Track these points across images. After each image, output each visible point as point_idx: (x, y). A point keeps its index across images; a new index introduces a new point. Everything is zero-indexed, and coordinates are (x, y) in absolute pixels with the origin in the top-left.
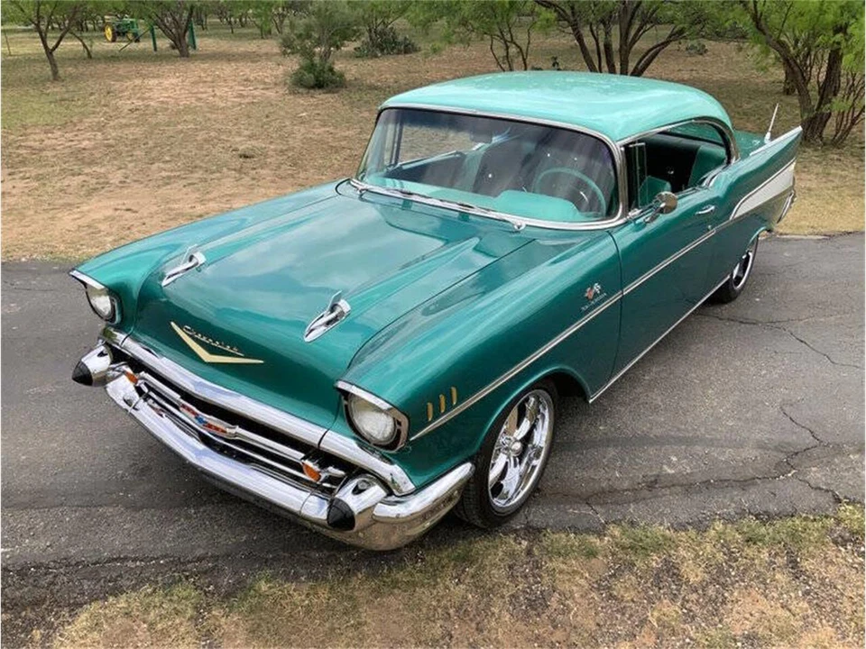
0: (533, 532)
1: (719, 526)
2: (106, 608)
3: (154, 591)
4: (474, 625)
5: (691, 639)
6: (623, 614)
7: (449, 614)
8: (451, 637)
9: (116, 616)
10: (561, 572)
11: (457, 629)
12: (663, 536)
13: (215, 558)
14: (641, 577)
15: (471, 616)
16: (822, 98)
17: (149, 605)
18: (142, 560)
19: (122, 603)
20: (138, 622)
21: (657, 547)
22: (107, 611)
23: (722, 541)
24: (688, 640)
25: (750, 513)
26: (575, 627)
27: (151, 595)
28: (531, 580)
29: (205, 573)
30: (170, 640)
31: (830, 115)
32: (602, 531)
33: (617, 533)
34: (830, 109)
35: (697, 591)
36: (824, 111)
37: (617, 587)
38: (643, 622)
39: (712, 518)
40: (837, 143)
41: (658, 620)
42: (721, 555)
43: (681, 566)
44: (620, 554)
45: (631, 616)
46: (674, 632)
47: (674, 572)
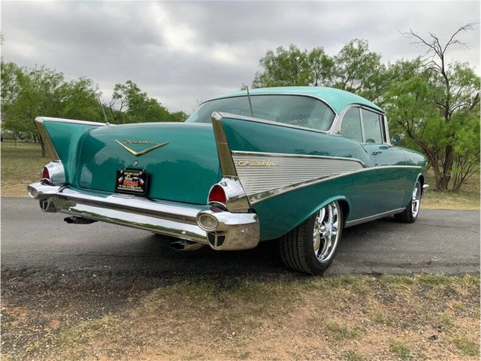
0: (377, 275)
1: (469, 276)
4: (360, 304)
6: (434, 304)
7: (345, 301)
8: (350, 308)
10: (397, 288)
11: (351, 306)
12: (443, 278)
14: (438, 292)
15: (357, 302)
16: (445, 169)
21: (442, 281)
26: (412, 307)
28: (383, 291)
31: (450, 177)
32: (412, 275)
33: (419, 276)
34: (449, 173)
35: (467, 298)
36: (447, 175)
37: (427, 295)
38: (445, 307)
39: (464, 273)
40: (456, 190)
41: (453, 307)
42: (474, 286)
43: (456, 289)
44: (424, 283)
45: (438, 305)
46: (462, 310)
47: (454, 292)
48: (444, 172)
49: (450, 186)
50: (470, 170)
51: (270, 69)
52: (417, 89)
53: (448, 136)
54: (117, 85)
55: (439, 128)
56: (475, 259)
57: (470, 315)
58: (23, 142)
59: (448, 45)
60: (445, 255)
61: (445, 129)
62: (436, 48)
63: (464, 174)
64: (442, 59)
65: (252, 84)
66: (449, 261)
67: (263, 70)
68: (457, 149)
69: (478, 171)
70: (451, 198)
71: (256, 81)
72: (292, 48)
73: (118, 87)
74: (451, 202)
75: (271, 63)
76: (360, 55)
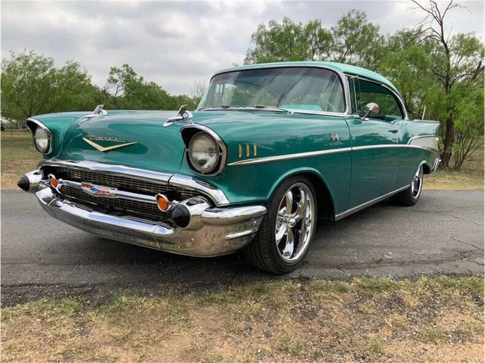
0: (305, 280)
1: (425, 279)
2: (14, 310)
3: (49, 301)
4: (267, 324)
5: (416, 332)
6: (369, 320)
7: (250, 318)
8: (251, 329)
9: (20, 314)
10: (324, 298)
11: (255, 326)
12: (389, 282)
13: (94, 286)
14: (378, 303)
15: (265, 319)
16: (445, 146)
17: (44, 309)
18: (44, 286)
19: (26, 307)
20: (35, 318)
21: (387, 287)
22: (14, 312)
23: (428, 286)
24: (414, 333)
25: (443, 274)
26: (336, 325)
27: (46, 303)
28: (305, 303)
29: (85, 294)
30: (55, 327)
31: (451, 154)
32: (349, 280)
33: (359, 281)
34: (450, 150)
35: (416, 310)
36: (447, 151)
37: (362, 307)
38: (382, 324)
39: (420, 275)
40: (457, 168)
41: (392, 323)
42: (428, 293)
43: (403, 298)
44: (362, 291)
45: (374, 322)
46: (404, 329)
47: (399, 301)
48: (445, 148)
49: (451, 163)
50: (472, 145)
51: (262, 44)
52: (414, 58)
53: (448, 110)
54: (112, 69)
55: (438, 101)
56: (441, 254)
57: (412, 337)
58: (24, 131)
59: (447, 9)
60: (405, 250)
61: (444, 102)
62: (434, 13)
63: (465, 150)
64: (441, 24)
65: (244, 62)
66: (406, 258)
67: (254, 46)
68: (457, 123)
69: (480, 147)
70: (450, 177)
71: (247, 58)
72: (285, 21)
73: (114, 70)
74: (448, 181)
75: (263, 38)
76: (358, 27)
